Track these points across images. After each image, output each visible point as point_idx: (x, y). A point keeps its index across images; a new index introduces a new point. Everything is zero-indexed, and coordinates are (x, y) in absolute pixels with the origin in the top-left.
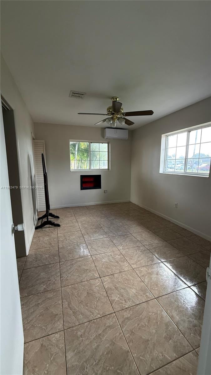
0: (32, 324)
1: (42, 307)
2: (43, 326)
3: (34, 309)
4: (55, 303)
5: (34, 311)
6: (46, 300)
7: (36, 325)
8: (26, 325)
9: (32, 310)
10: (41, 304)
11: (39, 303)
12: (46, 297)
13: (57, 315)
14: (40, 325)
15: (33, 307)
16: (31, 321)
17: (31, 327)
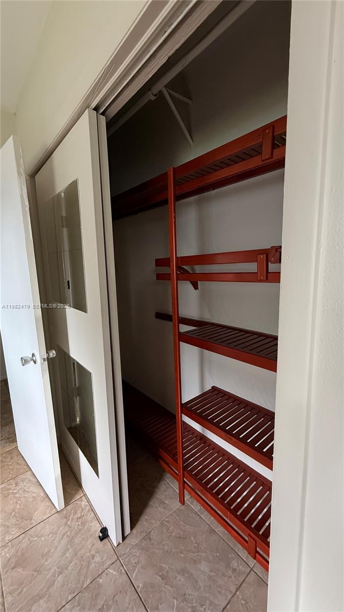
0: (58, 535)
1: (50, 569)
2: (37, 540)
3: (66, 557)
4: (22, 591)
5: (64, 554)
6: (45, 589)
7: (51, 535)
8: (67, 530)
9: (68, 554)
10: (54, 575)
11: (61, 576)
12: (49, 596)
13: (13, 568)
14: (43, 539)
15: (71, 562)
16: (62, 538)
17: (58, 531)
